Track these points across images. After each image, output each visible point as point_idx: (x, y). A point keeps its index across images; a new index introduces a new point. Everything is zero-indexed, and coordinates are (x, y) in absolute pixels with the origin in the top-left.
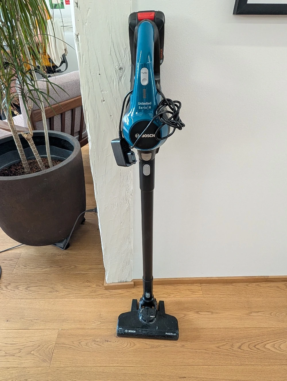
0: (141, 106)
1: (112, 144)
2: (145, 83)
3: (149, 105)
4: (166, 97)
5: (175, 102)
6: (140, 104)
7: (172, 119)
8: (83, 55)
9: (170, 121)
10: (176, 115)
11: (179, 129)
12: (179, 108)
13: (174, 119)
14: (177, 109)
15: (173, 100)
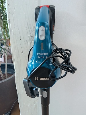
0: (40, 56)
1: (23, 81)
2: (43, 38)
3: (46, 55)
4: (58, 47)
5: (65, 50)
6: (39, 54)
7: (64, 63)
8: (12, 30)
9: (63, 65)
10: (67, 60)
11: (72, 73)
12: (69, 55)
13: (66, 64)
14: (67, 56)
15: (64, 49)
